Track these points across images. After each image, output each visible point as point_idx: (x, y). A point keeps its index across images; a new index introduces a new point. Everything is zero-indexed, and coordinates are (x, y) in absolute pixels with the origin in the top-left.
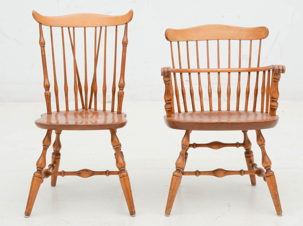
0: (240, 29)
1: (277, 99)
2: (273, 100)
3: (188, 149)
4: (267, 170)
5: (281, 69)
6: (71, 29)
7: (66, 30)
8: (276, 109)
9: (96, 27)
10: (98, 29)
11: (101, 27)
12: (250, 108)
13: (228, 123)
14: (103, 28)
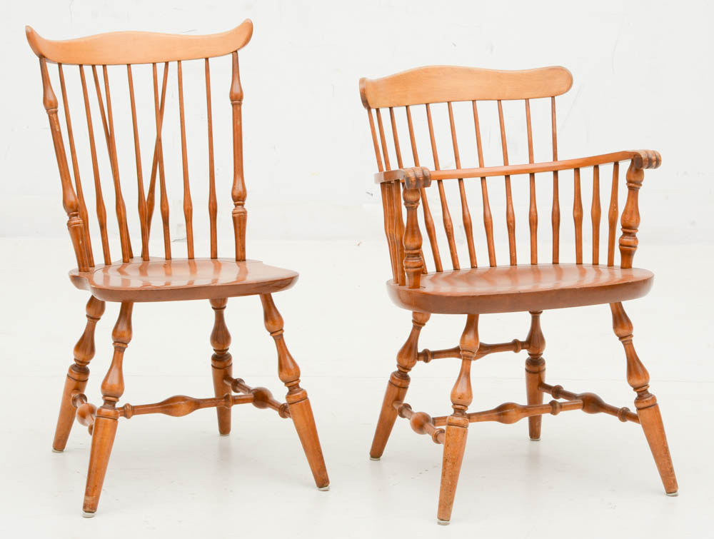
0: (499, 76)
1: (636, 230)
2: (628, 231)
3: (414, 365)
4: (640, 394)
5: (654, 158)
6: (99, 69)
7: (88, 70)
8: (634, 251)
9: (154, 64)
10: (160, 67)
11: (167, 63)
12: (545, 257)
13: (575, 289)
14: (173, 66)
